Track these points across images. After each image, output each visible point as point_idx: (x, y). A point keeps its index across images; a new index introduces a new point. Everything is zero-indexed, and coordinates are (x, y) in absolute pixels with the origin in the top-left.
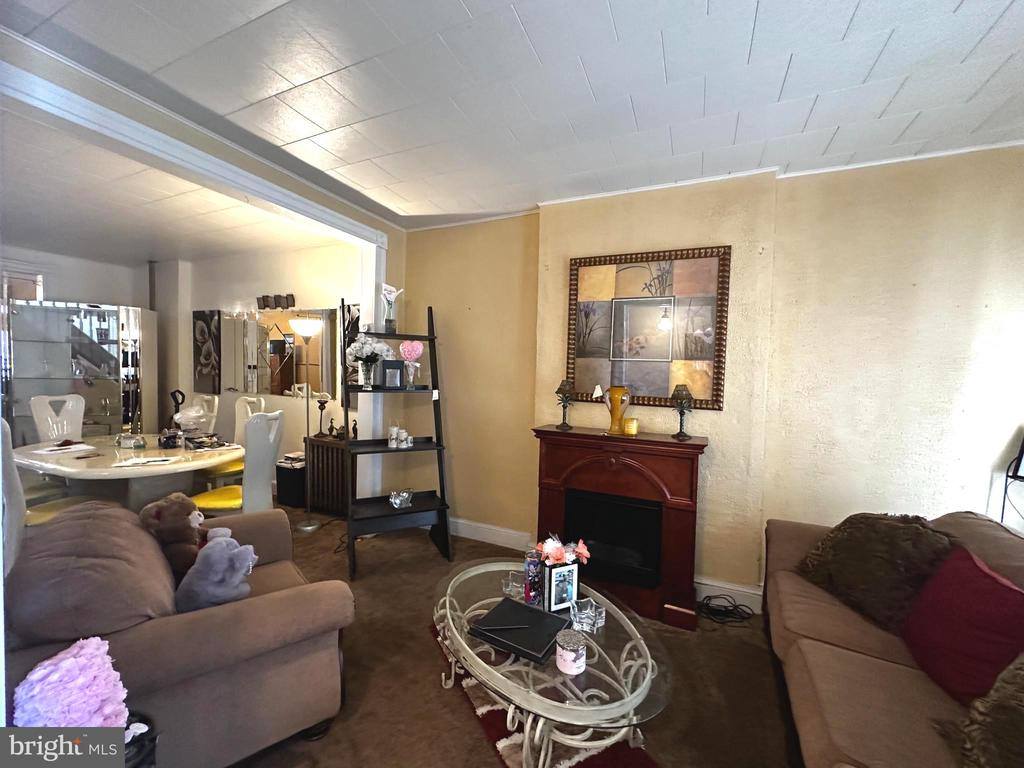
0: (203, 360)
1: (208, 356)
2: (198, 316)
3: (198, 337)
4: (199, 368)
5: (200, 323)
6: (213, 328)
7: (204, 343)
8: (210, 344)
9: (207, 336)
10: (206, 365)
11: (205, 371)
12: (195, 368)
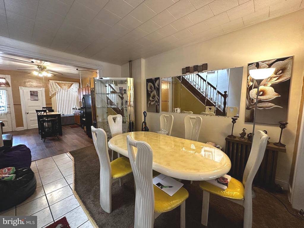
0: (151, 99)
1: (154, 96)
2: (148, 81)
3: (149, 89)
4: (149, 102)
5: (150, 84)
6: (156, 85)
7: (152, 92)
8: (155, 92)
9: (153, 89)
10: (153, 101)
11: (152, 103)
12: (147, 103)
